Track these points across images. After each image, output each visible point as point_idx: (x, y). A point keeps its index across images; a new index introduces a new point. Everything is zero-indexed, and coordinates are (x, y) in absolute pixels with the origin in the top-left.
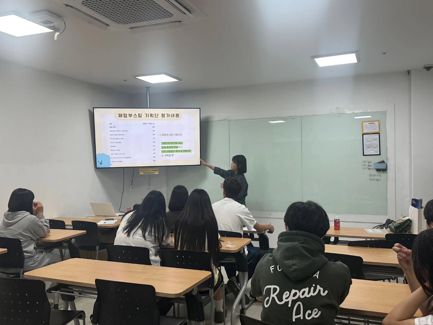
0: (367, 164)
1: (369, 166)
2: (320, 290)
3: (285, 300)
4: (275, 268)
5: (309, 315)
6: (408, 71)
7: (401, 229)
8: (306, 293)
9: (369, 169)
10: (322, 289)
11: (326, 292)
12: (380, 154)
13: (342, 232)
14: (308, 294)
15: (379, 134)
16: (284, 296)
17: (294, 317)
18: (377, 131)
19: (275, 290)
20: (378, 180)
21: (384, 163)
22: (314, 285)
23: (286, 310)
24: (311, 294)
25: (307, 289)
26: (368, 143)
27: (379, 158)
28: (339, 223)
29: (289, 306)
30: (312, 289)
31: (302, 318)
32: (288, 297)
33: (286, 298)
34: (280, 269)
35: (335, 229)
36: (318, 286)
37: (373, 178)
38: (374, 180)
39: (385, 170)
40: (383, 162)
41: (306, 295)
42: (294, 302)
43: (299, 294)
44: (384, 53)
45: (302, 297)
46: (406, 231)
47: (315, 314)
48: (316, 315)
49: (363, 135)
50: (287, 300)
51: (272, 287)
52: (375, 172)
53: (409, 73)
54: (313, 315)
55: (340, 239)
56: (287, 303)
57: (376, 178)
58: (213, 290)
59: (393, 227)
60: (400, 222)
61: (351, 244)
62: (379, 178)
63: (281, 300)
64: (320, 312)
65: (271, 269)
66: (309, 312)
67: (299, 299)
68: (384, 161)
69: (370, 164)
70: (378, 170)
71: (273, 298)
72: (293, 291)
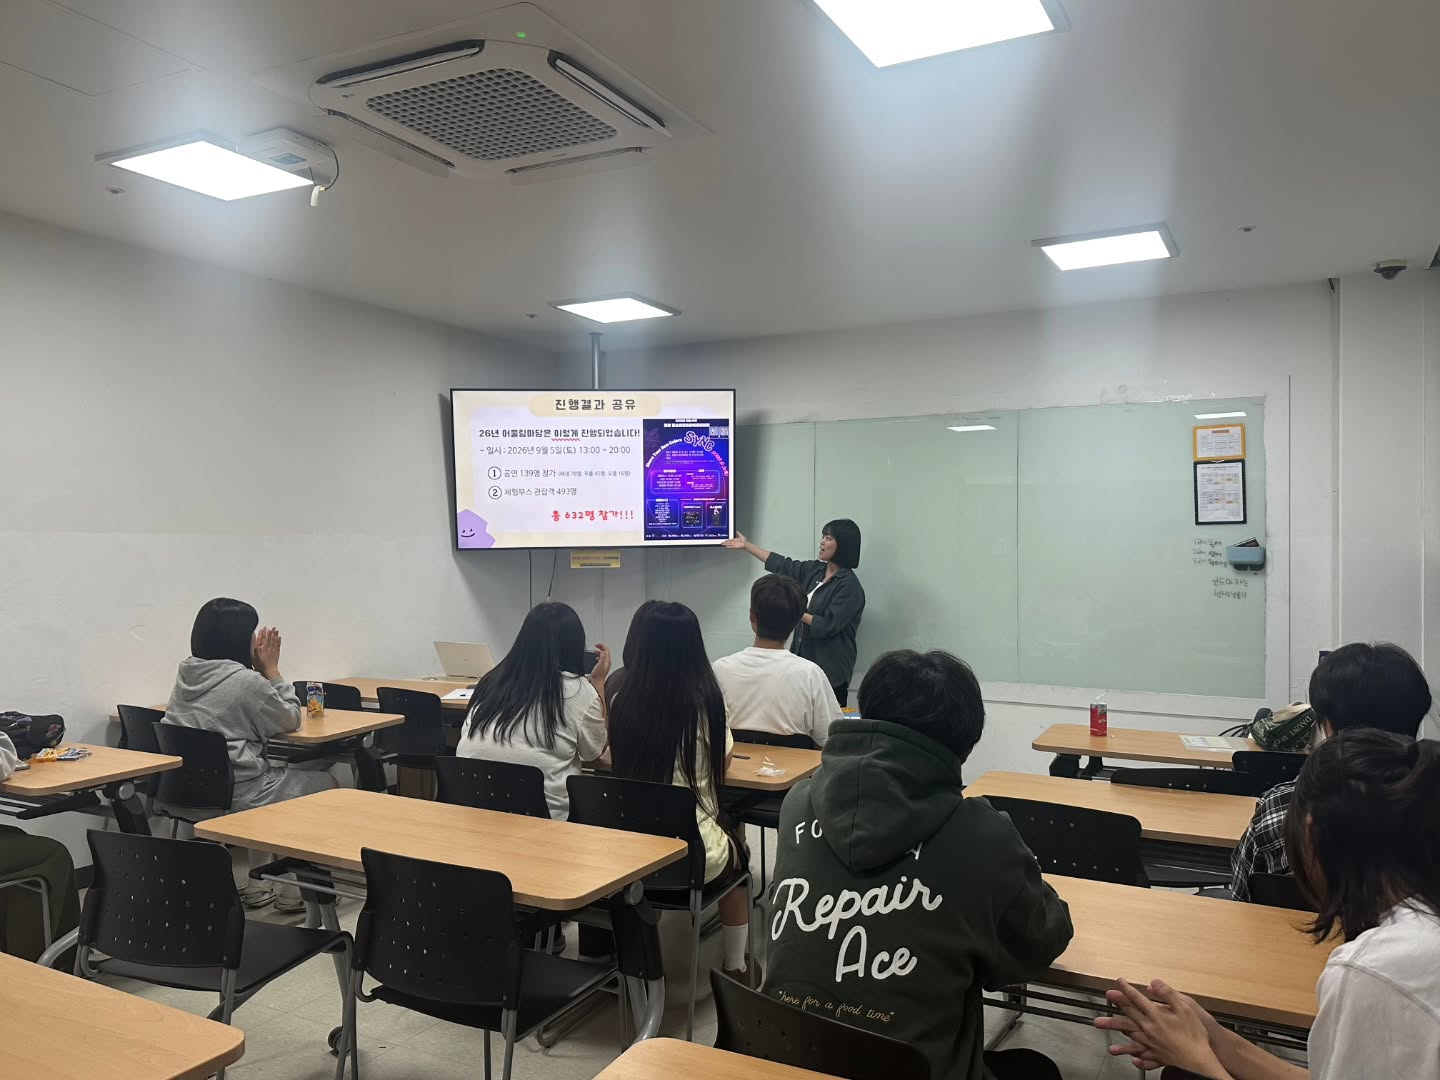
0: (1206, 548)
1: (1214, 554)
2: (920, 894)
3: (820, 921)
4: (807, 828)
5: (883, 967)
6: (1330, 279)
7: (1285, 738)
8: (881, 901)
9: (1213, 563)
10: (926, 891)
11: (939, 899)
12: (1244, 522)
13: (1111, 743)
14: (886, 904)
15: (1243, 461)
16: (820, 909)
17: (841, 970)
18: (1237, 453)
19: (799, 889)
20: (1238, 595)
21: (1257, 545)
22: (904, 879)
23: (821, 947)
24: (895, 904)
25: (885, 888)
26: (1211, 488)
27: (1242, 534)
28: (1104, 715)
29: (831, 936)
30: (899, 888)
31: (861, 975)
32: (830, 912)
33: (825, 915)
34: (817, 833)
35: (1093, 734)
36: (916, 882)
37: (1226, 588)
38: (1228, 594)
39: (1259, 567)
40: (1254, 543)
41: (880, 907)
42: (844, 926)
43: (861, 904)
44: (1248, 230)
45: (867, 912)
46: (1302, 746)
47: (902, 963)
48: (902, 967)
49: (1196, 464)
50: (826, 921)
51: (793, 882)
52: (1229, 573)
53: (1333, 288)
54: (894, 969)
55: (1106, 762)
56: (825, 928)
57: (1234, 588)
58: (700, 894)
59: (1262, 732)
60: (1284, 717)
61: (1121, 777)
62: (1241, 588)
63: (809, 918)
64: (914, 960)
65: (798, 833)
66: (884, 956)
67: (859, 919)
68: (1255, 541)
69: (1217, 549)
70: (1240, 567)
71: (792, 913)
72: (846, 895)
